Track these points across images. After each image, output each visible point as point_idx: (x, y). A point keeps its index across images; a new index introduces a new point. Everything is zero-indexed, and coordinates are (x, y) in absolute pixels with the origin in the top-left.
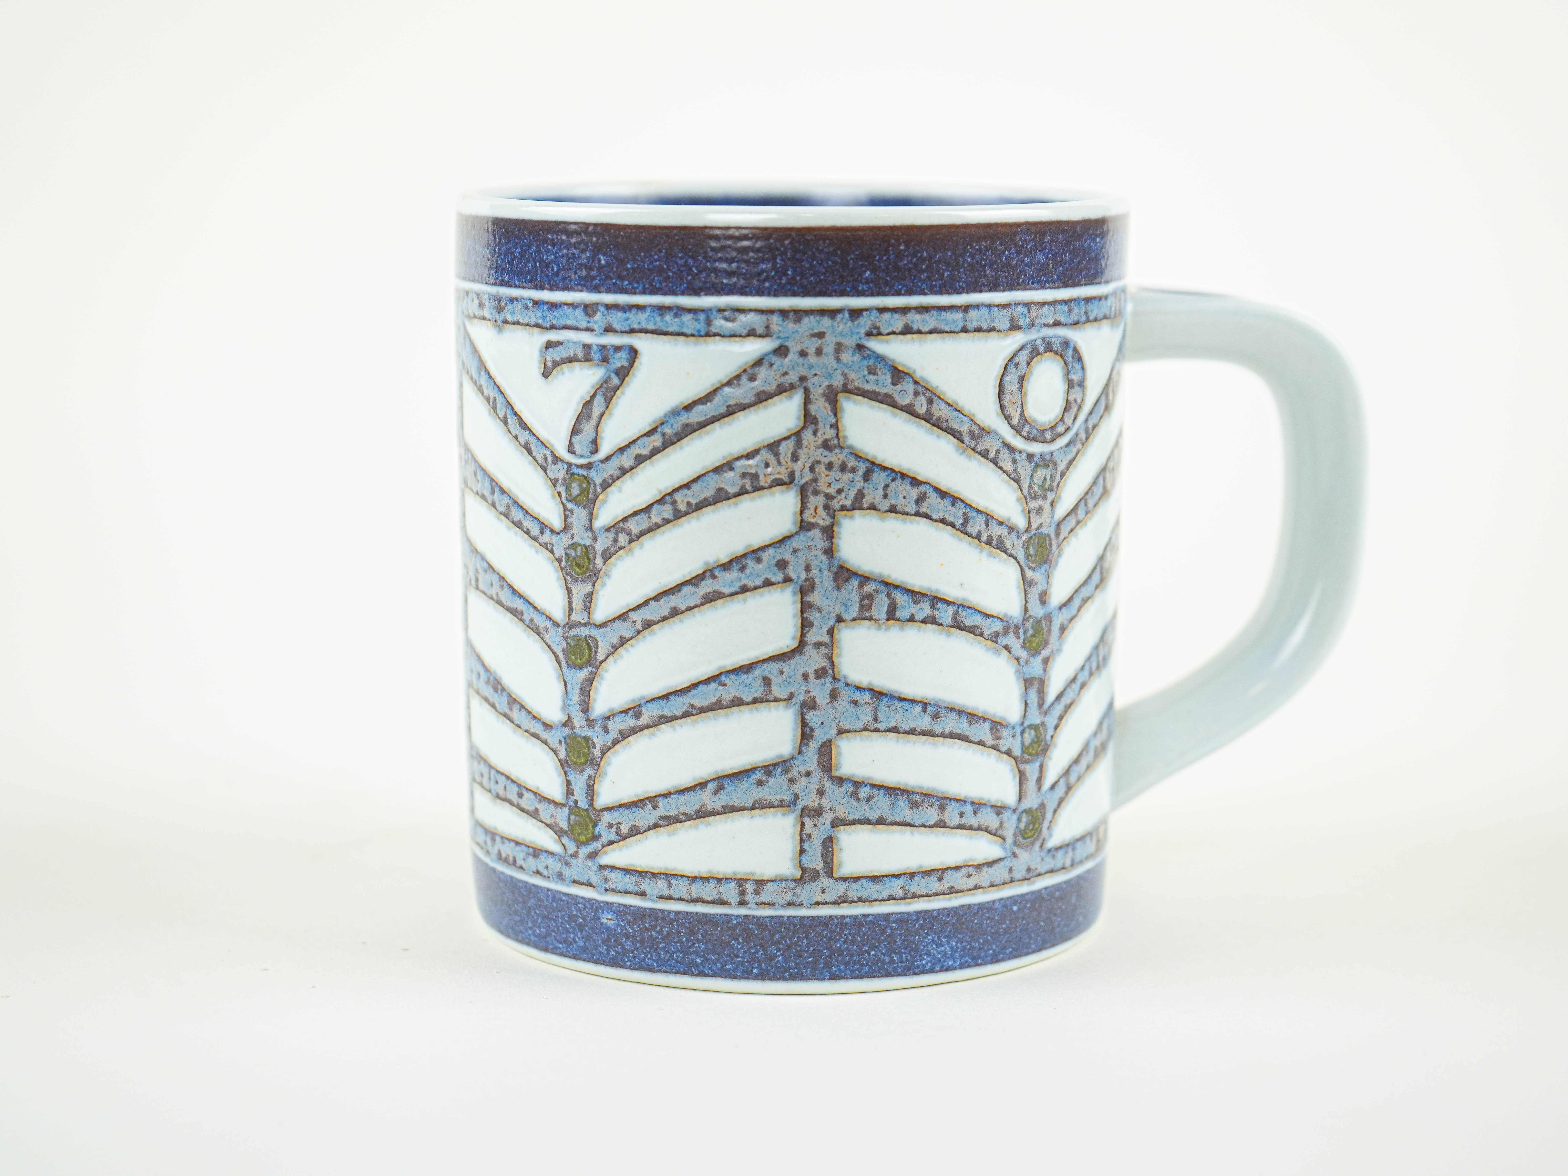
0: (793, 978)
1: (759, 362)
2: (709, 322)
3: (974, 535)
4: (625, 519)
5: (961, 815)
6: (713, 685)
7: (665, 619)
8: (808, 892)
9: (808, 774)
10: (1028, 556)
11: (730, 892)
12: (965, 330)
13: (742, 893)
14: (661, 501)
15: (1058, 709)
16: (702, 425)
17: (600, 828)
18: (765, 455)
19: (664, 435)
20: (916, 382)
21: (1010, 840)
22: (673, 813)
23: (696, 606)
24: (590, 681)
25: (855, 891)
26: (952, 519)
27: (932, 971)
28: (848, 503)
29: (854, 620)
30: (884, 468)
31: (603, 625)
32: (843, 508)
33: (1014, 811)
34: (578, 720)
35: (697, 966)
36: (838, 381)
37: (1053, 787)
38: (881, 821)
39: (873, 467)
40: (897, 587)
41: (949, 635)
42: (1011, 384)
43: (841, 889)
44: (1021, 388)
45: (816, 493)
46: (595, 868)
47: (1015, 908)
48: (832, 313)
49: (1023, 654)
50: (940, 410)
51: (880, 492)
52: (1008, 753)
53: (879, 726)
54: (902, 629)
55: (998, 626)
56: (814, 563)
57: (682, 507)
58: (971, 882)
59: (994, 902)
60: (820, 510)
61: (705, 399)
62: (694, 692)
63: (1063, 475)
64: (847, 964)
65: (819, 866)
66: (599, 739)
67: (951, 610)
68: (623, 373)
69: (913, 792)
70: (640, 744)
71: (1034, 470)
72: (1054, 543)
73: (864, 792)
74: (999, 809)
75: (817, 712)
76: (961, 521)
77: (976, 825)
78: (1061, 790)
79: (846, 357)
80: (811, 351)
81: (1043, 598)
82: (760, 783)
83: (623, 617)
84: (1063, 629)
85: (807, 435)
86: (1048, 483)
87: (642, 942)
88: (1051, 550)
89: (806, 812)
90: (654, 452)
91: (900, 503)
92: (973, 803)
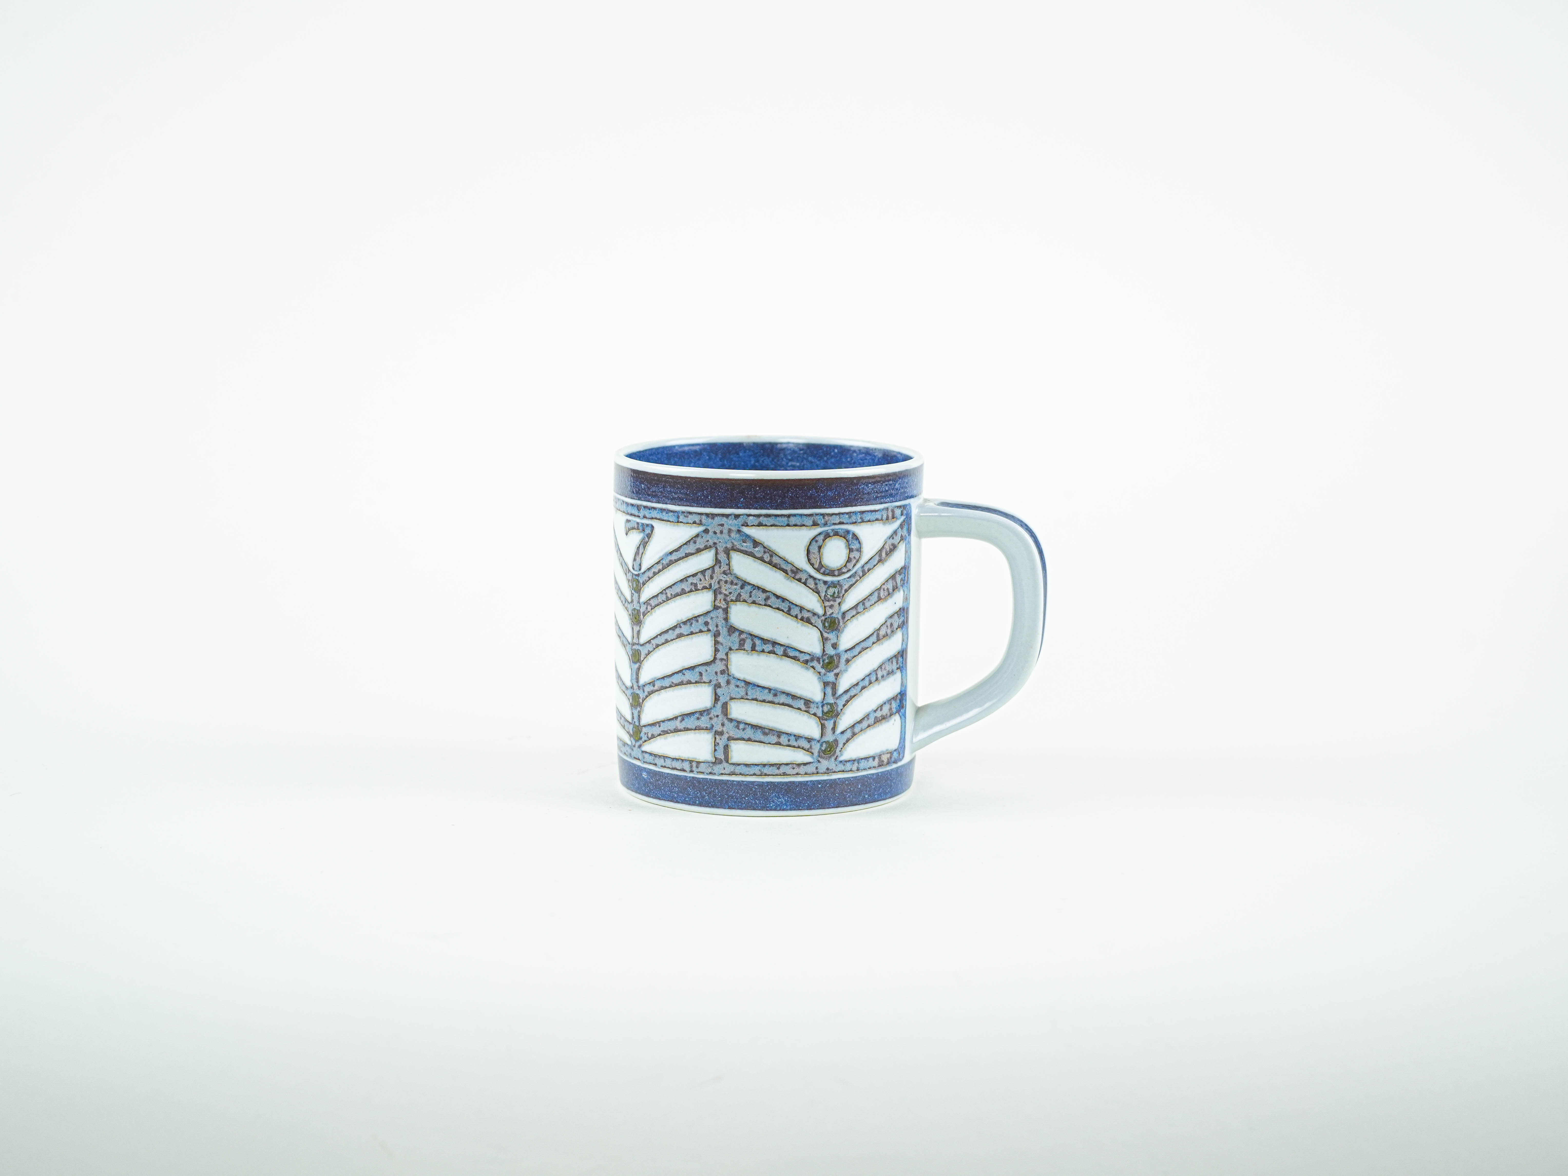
0: (712, 806)
1: (697, 536)
2: (678, 517)
3: (794, 616)
4: (650, 600)
5: (789, 741)
6: (680, 674)
7: (663, 644)
8: (718, 769)
9: (717, 716)
10: (824, 627)
11: (686, 766)
12: (788, 525)
13: (691, 767)
14: (661, 593)
15: (846, 697)
16: (676, 561)
17: (642, 734)
18: (700, 576)
19: (663, 564)
20: (764, 547)
21: (816, 754)
22: (666, 729)
23: (674, 639)
24: (639, 669)
25: (738, 769)
26: (782, 608)
27: (775, 810)
28: (734, 598)
29: (737, 650)
30: (749, 584)
31: (642, 645)
32: (732, 601)
33: (818, 741)
34: (635, 687)
35: (675, 798)
36: (729, 546)
37: (842, 733)
38: (749, 740)
39: (745, 583)
40: (756, 637)
41: (781, 659)
42: (814, 549)
43: (731, 769)
44: (819, 551)
45: (720, 593)
46: (641, 752)
47: (820, 786)
48: (727, 516)
49: (823, 671)
50: (775, 560)
51: (748, 595)
52: (815, 714)
53: (748, 697)
54: (758, 655)
55: (808, 657)
56: (720, 624)
57: (669, 595)
58: (795, 771)
59: (807, 782)
60: (722, 600)
61: (676, 550)
62: (673, 676)
63: (846, 591)
64: (735, 802)
65: (722, 757)
66: (642, 695)
67: (782, 649)
68: (649, 536)
69: (765, 728)
70: (655, 698)
71: (828, 588)
72: (841, 621)
73: (742, 726)
74: (809, 740)
75: (721, 689)
76: (787, 609)
77: (797, 746)
78: (848, 734)
79: (733, 535)
80: (718, 532)
81: (835, 646)
82: (698, 719)
83: (649, 642)
84: (848, 661)
85: (717, 569)
86: (836, 594)
87: (656, 786)
88: (839, 624)
89: (716, 733)
90: (660, 571)
91: (757, 600)
92: (795, 736)
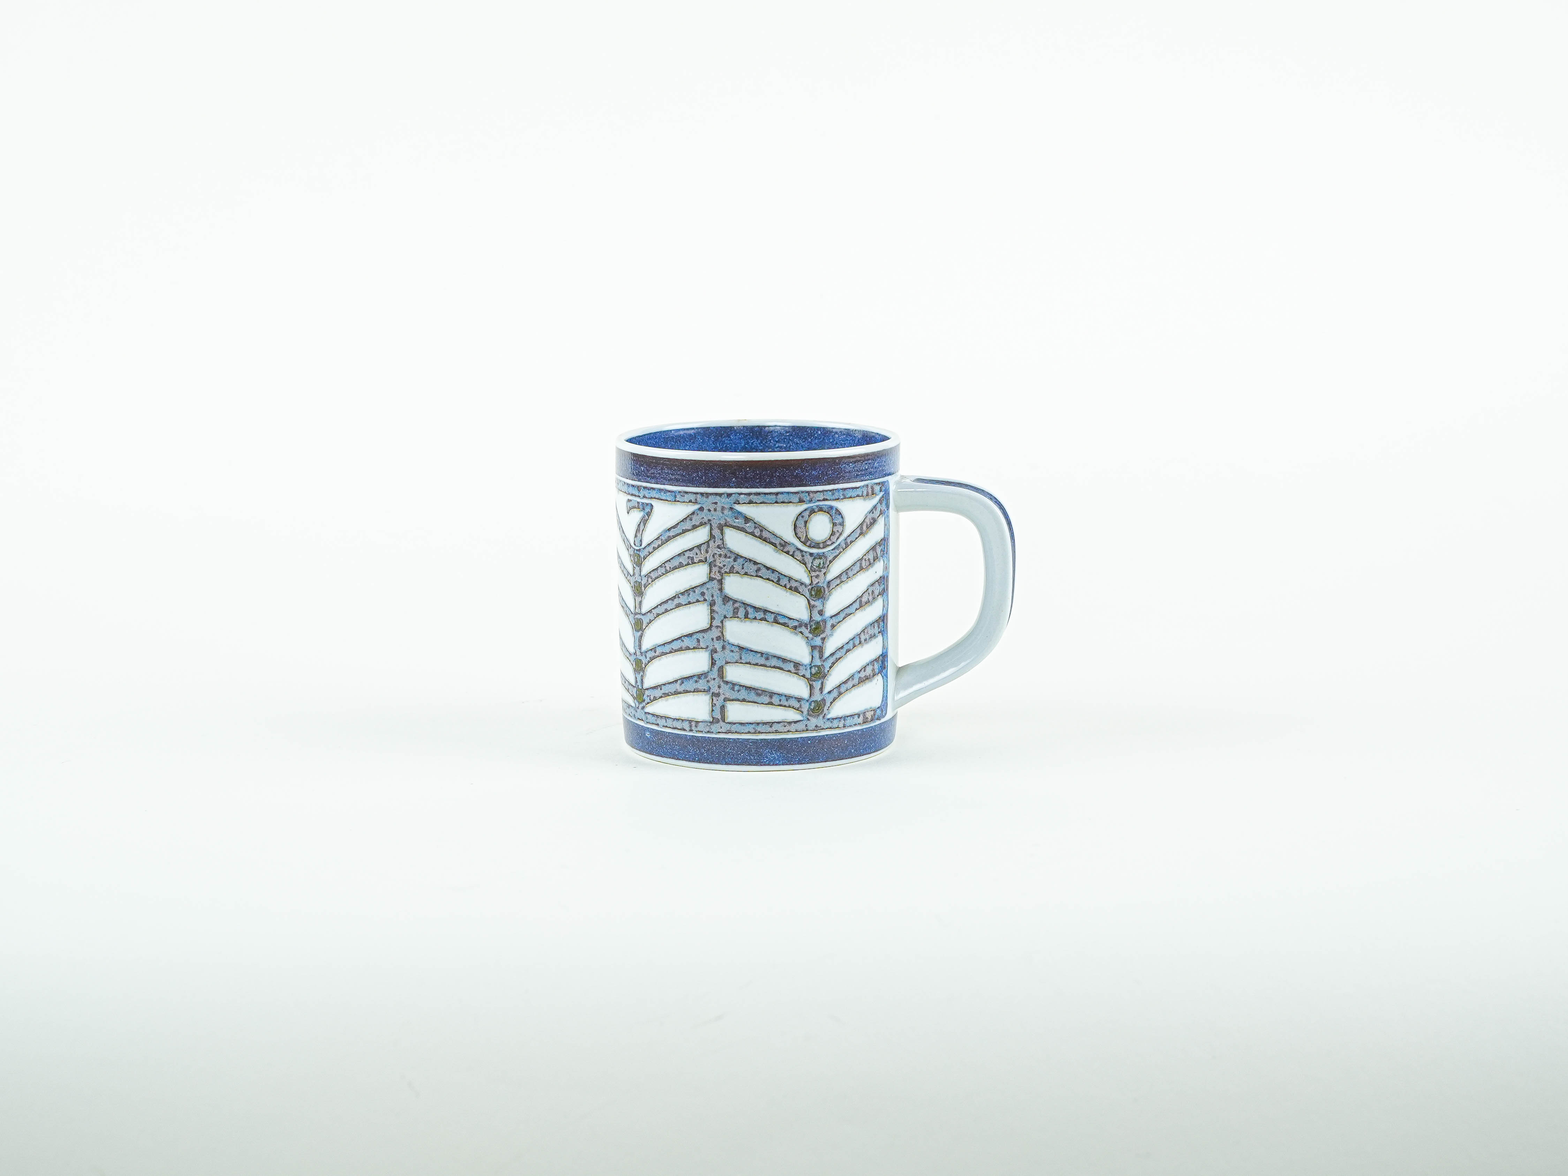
0: (711, 763)
1: (693, 513)
2: (675, 497)
3: (783, 585)
4: (650, 573)
5: (780, 700)
6: (680, 641)
7: (663, 613)
8: (715, 728)
9: (714, 679)
10: (811, 595)
11: (686, 725)
12: (776, 502)
13: (691, 726)
14: (661, 566)
15: (832, 660)
16: (674, 537)
17: (645, 697)
18: (696, 550)
19: (662, 540)
20: (755, 523)
21: (805, 712)
22: (667, 692)
23: (673, 609)
24: (641, 636)
25: (734, 728)
26: (772, 579)
27: (769, 765)
28: (728, 570)
29: (731, 617)
30: (742, 557)
31: (645, 614)
32: (726, 572)
33: (807, 701)
34: (638, 653)
35: (676, 755)
36: (723, 522)
37: (829, 692)
38: (744, 700)
39: (737, 556)
40: (748, 605)
41: (772, 626)
42: (800, 523)
43: (728, 727)
44: (805, 526)
45: (715, 566)
46: (644, 713)
47: (809, 742)
48: (720, 495)
49: (811, 636)
50: (765, 534)
51: (741, 567)
52: (804, 676)
53: (742, 661)
54: (751, 622)
55: (796, 624)
56: (715, 594)
57: (668, 568)
58: (786, 729)
59: (798, 738)
60: (717, 572)
61: (674, 527)
62: (673, 643)
63: (831, 562)
64: (732, 758)
65: (719, 717)
66: (644, 661)
67: (773, 616)
68: (649, 514)
69: (758, 689)
70: (656, 662)
71: (814, 559)
72: (826, 589)
73: (736, 688)
74: (799, 700)
75: (717, 654)
76: (777, 580)
77: (787, 705)
78: (835, 693)
79: (726, 512)
80: (712, 509)
81: (821, 613)
82: (696, 682)
83: (650, 611)
84: (833, 626)
85: (711, 543)
86: (822, 565)
87: (658, 744)
88: (824, 592)
89: (713, 694)
90: (659, 546)
91: (749, 572)
92: (785, 696)
